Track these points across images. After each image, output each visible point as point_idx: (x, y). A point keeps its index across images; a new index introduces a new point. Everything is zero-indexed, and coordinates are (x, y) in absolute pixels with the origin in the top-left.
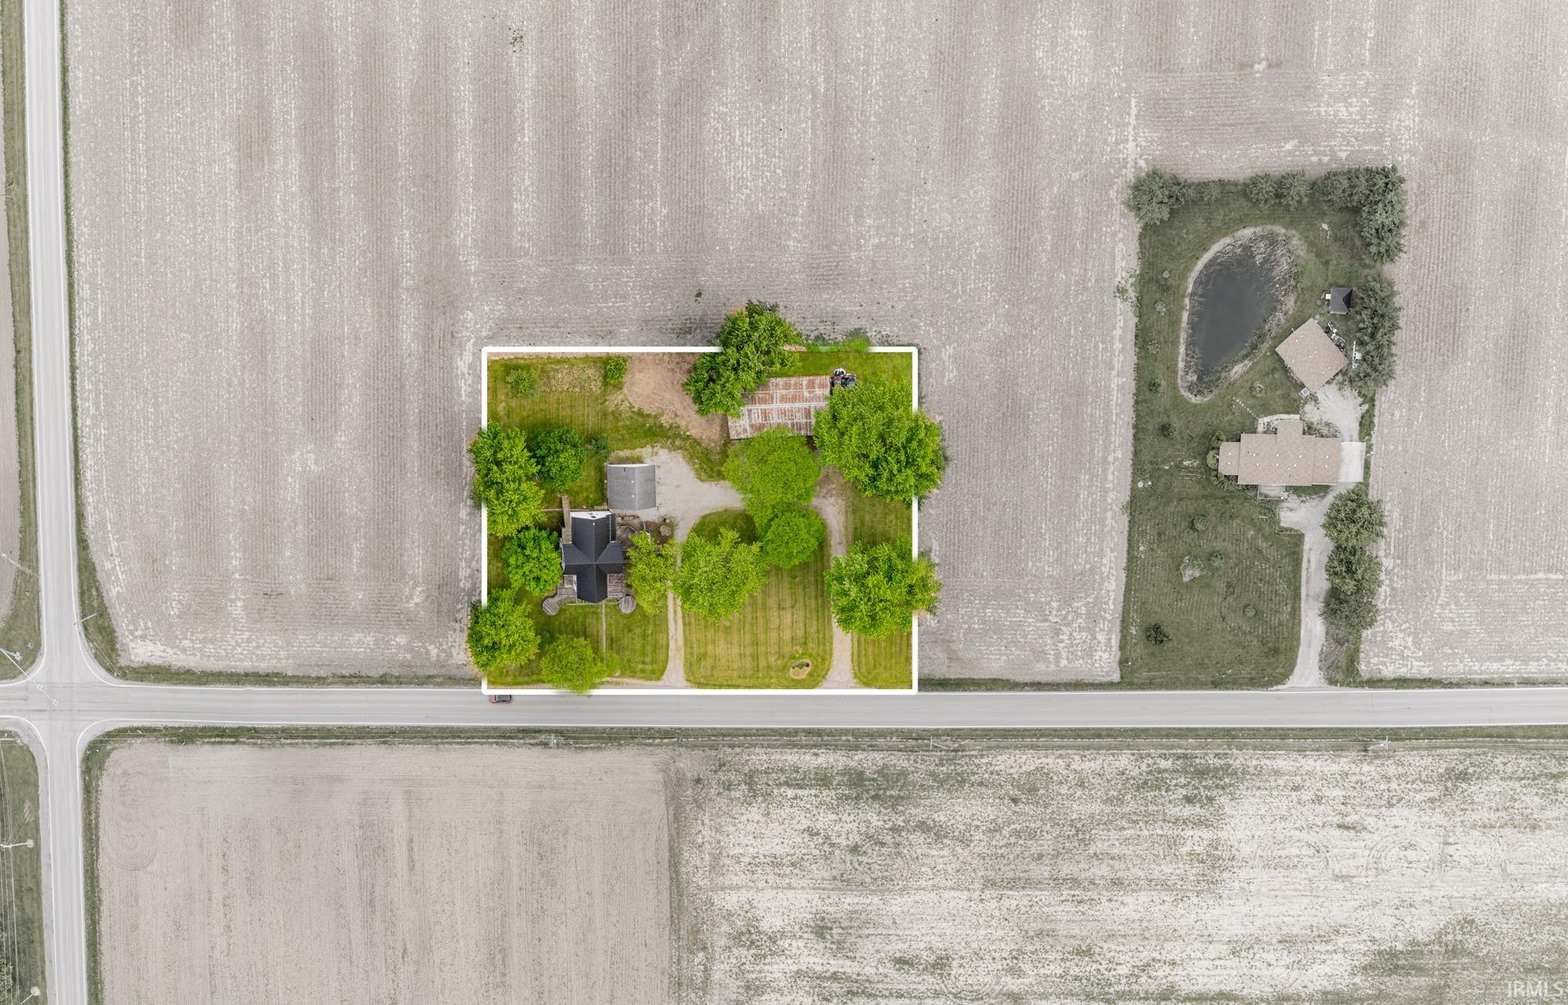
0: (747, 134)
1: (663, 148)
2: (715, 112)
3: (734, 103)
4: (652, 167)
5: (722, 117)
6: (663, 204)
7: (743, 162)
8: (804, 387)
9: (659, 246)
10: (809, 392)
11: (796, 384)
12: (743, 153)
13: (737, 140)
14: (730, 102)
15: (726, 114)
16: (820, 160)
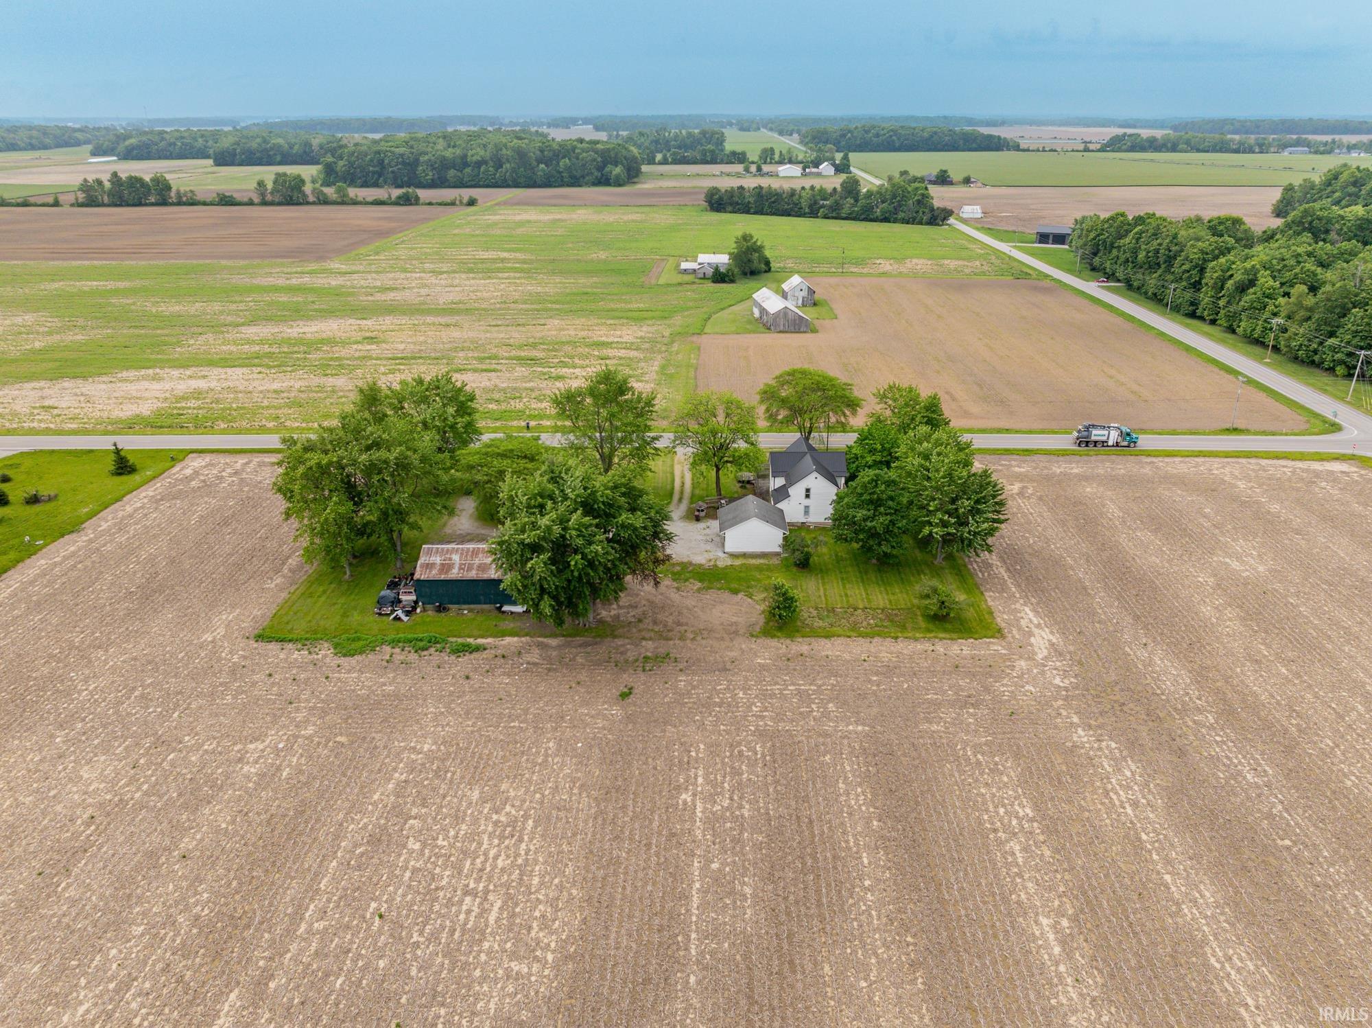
0: (469, 912)
1: (688, 898)
2: (543, 962)
3: (484, 979)
4: (715, 866)
5: (529, 952)
6: (690, 809)
7: (494, 867)
8: (457, 567)
9: (700, 751)
10: (450, 559)
11: (470, 569)
12: (490, 879)
13: (499, 904)
14: (496, 981)
15: (514, 956)
16: (310, 861)
